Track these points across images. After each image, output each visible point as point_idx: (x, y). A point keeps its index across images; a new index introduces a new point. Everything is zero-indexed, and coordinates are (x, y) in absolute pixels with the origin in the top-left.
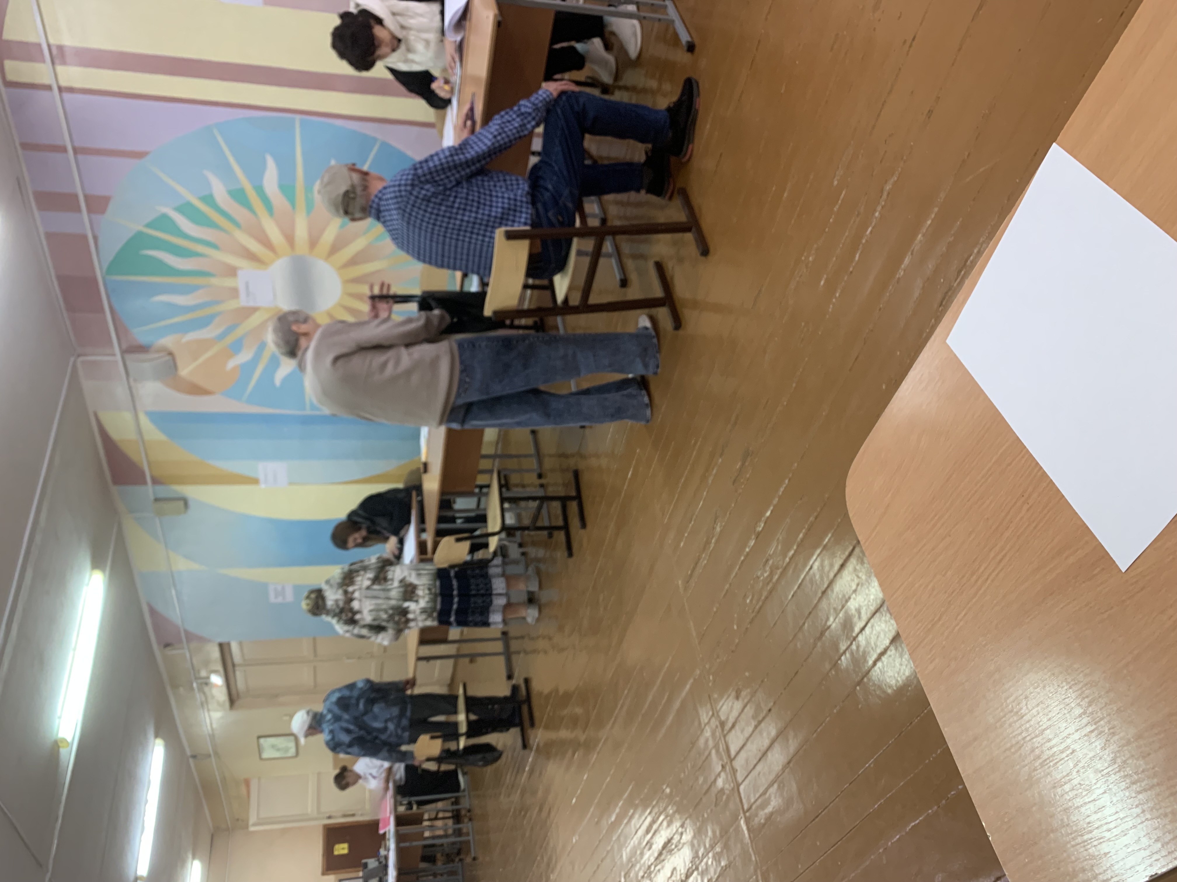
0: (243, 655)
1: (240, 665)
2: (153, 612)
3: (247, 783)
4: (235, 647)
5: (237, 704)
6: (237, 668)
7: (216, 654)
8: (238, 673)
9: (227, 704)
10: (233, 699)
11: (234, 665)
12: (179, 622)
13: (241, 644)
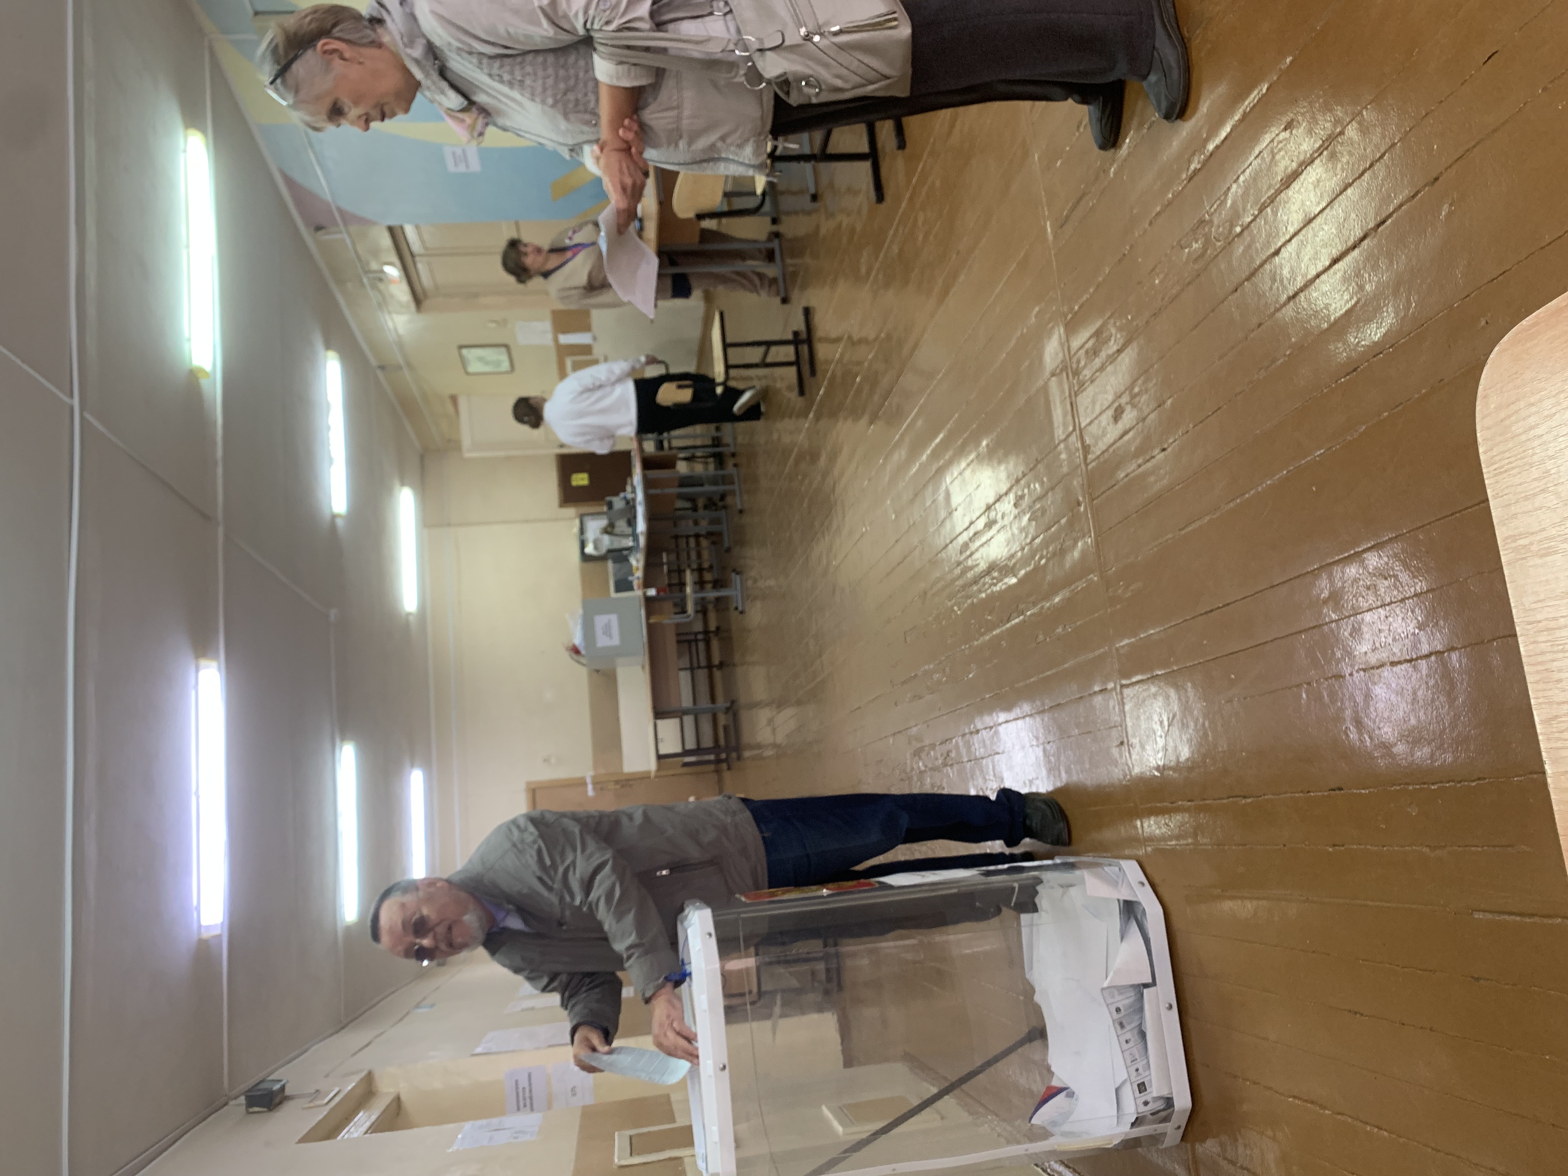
0: (423, 241)
1: (420, 255)
2: (290, 182)
3: (454, 399)
4: (410, 231)
5: (426, 304)
6: (417, 259)
7: (386, 241)
8: (420, 266)
9: (413, 306)
10: (418, 299)
11: (412, 255)
12: (328, 197)
13: (417, 227)
